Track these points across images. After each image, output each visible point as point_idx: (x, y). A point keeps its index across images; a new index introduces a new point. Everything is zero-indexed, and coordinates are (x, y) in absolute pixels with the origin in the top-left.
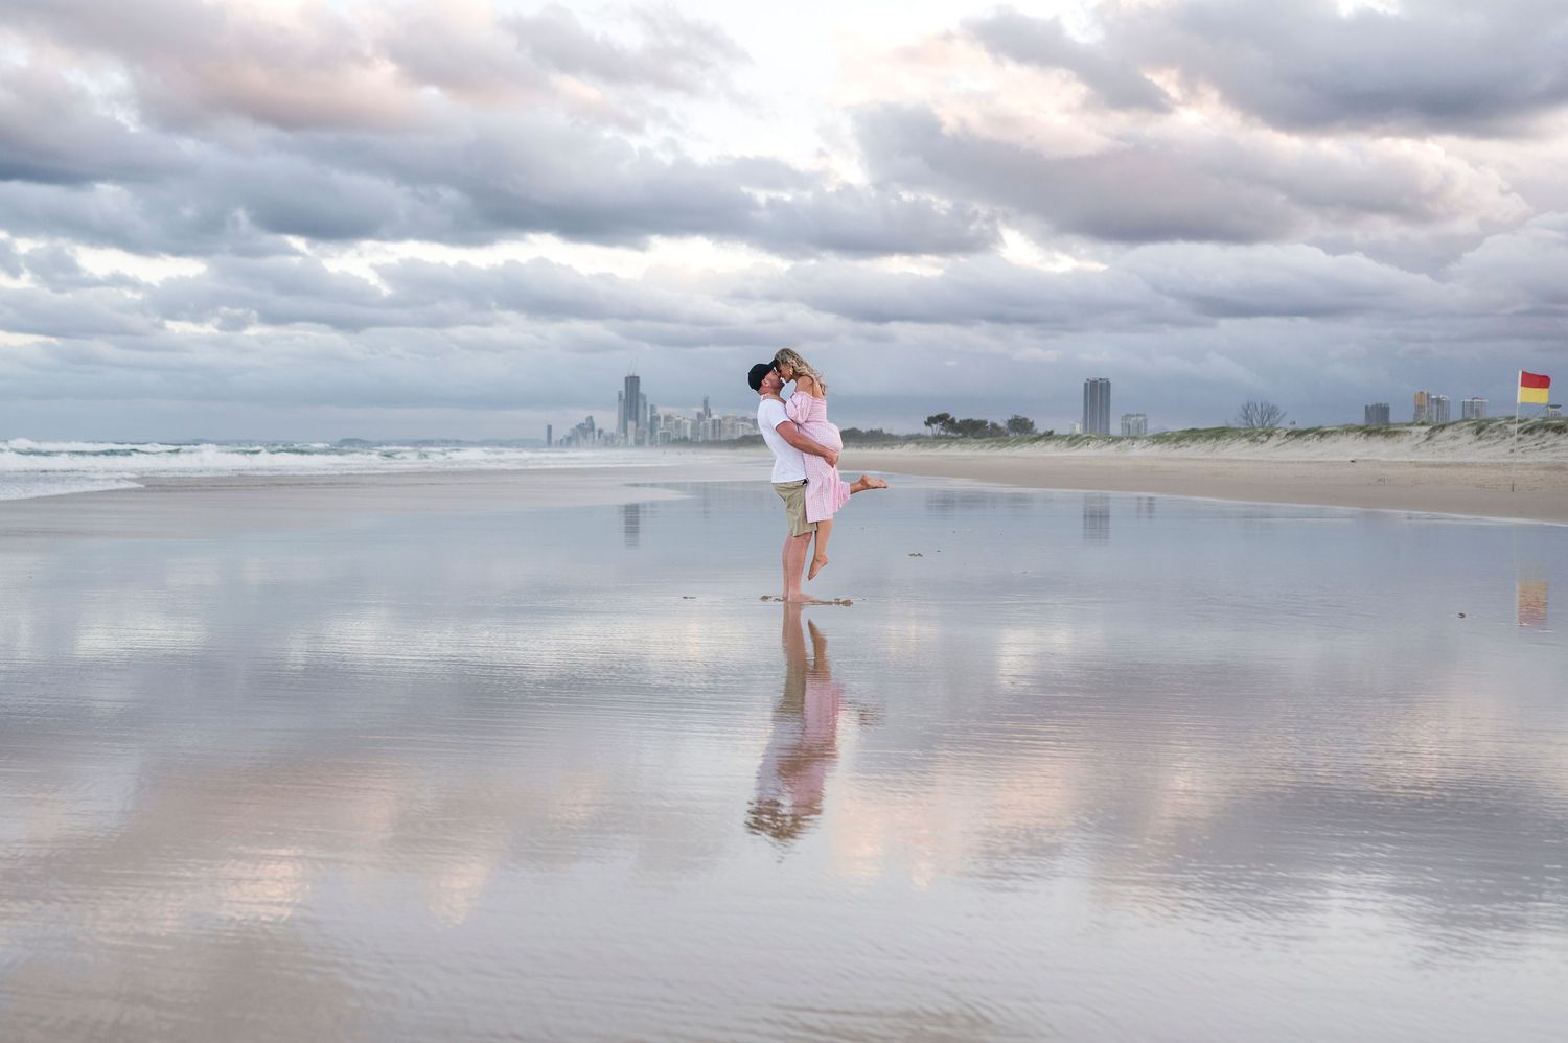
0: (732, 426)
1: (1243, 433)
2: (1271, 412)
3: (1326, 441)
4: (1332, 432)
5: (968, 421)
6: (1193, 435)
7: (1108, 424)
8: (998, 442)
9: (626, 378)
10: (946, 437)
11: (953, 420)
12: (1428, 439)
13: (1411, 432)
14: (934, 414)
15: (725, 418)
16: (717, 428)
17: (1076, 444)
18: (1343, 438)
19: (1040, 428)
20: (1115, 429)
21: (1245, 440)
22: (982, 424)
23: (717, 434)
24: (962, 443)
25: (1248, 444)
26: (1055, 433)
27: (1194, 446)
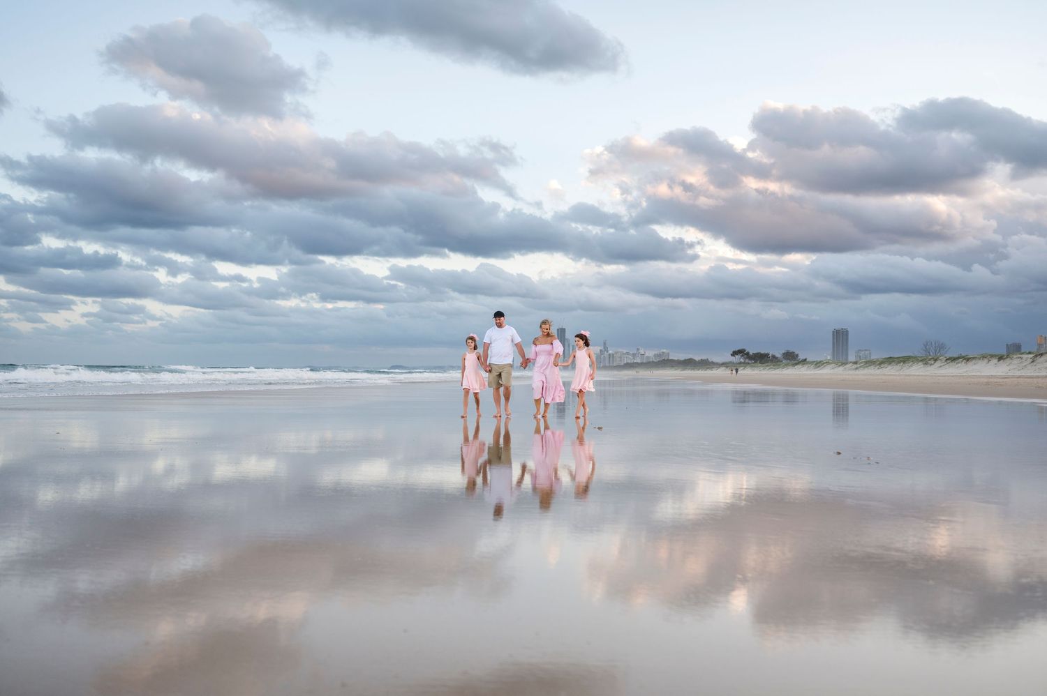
0: (620, 357)
1: (920, 359)
2: (941, 347)
3: (970, 363)
4: (974, 358)
5: (758, 354)
6: (890, 361)
7: (847, 355)
8: (774, 366)
9: (558, 330)
10: (744, 363)
11: (748, 353)
12: (1032, 362)
13: (1022, 358)
14: (737, 349)
15: (616, 353)
16: (611, 359)
17: (819, 366)
18: (980, 362)
19: (801, 357)
20: (852, 358)
21: (921, 363)
22: (766, 355)
23: (611, 362)
24: (752, 366)
25: (922, 366)
26: (807, 360)
27: (890, 367)
